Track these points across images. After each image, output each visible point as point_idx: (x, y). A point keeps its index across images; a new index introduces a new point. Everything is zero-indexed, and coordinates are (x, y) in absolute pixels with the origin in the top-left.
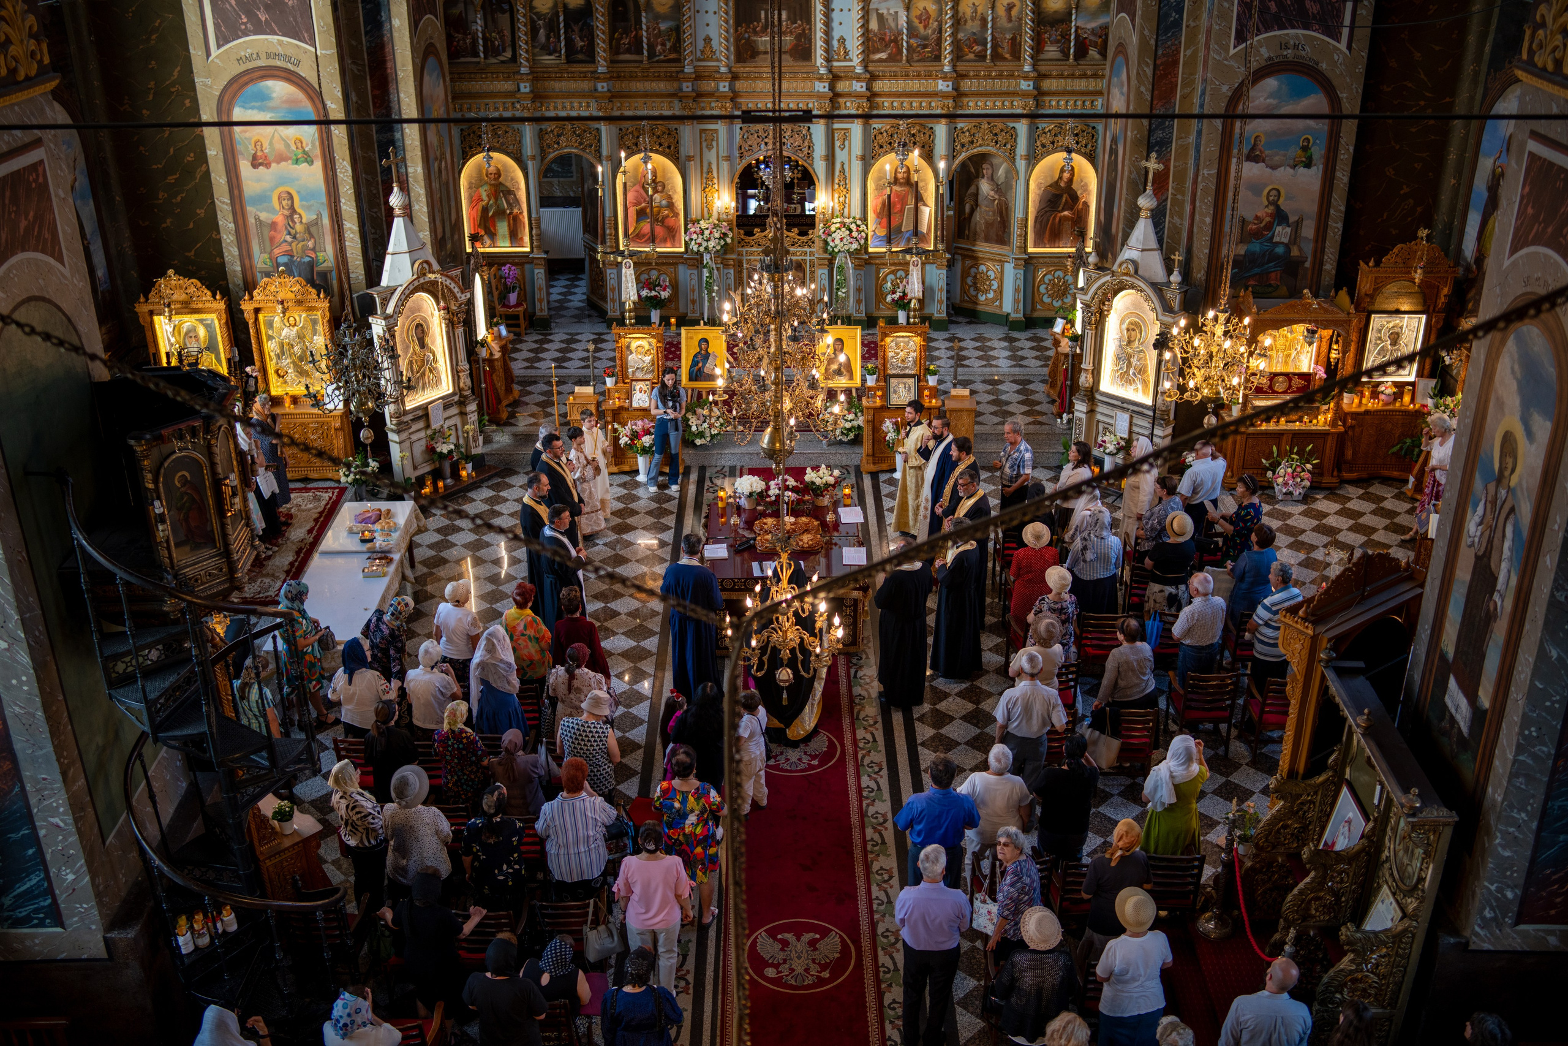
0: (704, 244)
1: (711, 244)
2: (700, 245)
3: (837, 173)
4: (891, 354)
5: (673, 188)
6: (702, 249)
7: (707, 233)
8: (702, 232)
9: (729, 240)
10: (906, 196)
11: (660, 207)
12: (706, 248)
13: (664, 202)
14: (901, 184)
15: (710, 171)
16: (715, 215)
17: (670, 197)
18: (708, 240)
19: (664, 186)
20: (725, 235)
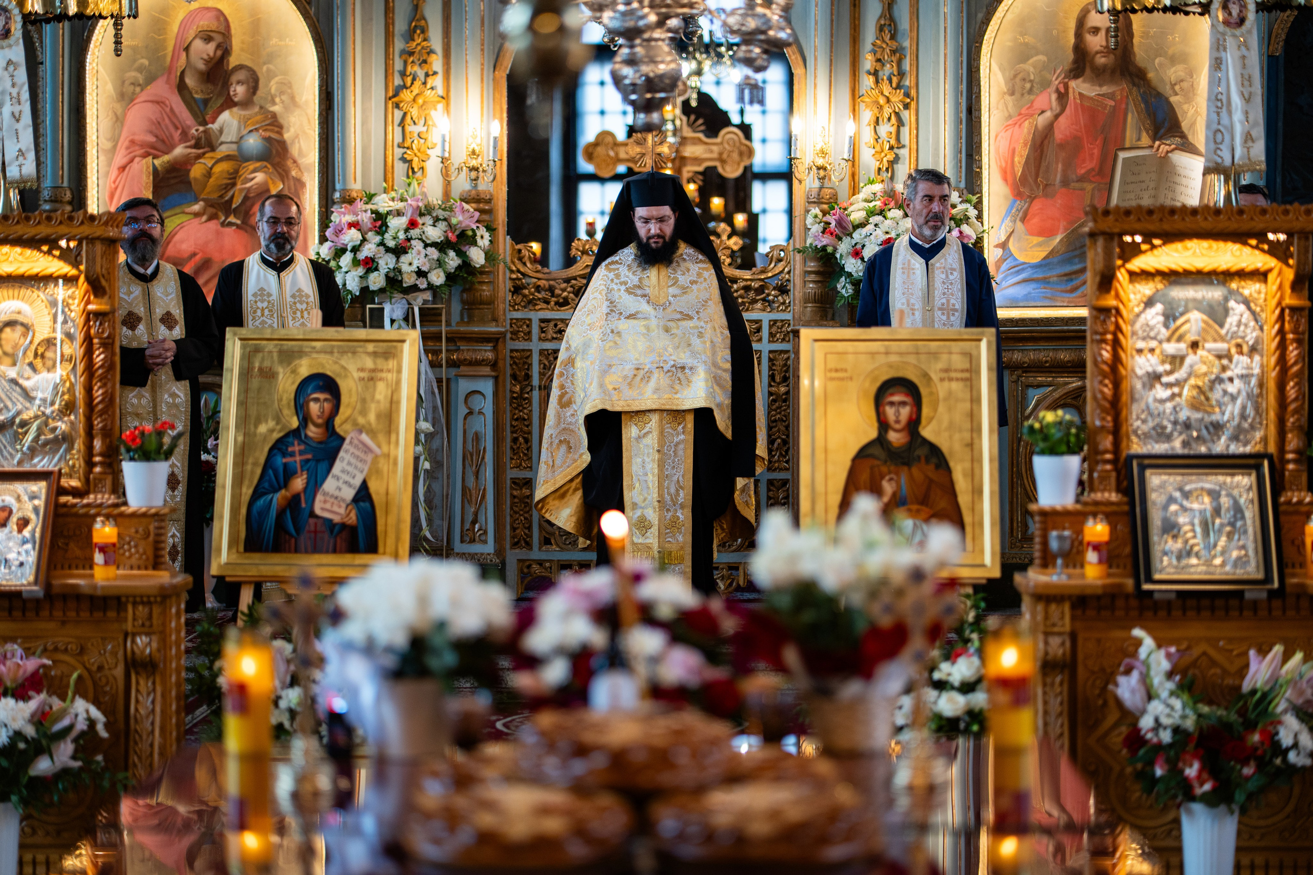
0: (386, 262)
1: (415, 259)
2: (370, 265)
3: (870, 35)
4: (1143, 364)
5: (287, 87)
6: (376, 281)
7: (396, 224)
8: (380, 221)
9: (477, 256)
10: (1116, 118)
11: (240, 158)
12: (394, 282)
13: (253, 142)
14: (1100, 75)
15: (417, 27)
16: (433, 166)
17: (274, 123)
18: (399, 251)
19: (254, 84)
20: (464, 239)
